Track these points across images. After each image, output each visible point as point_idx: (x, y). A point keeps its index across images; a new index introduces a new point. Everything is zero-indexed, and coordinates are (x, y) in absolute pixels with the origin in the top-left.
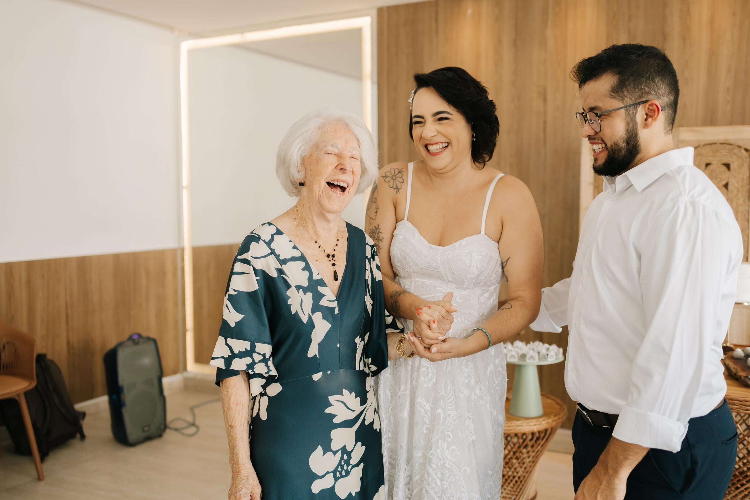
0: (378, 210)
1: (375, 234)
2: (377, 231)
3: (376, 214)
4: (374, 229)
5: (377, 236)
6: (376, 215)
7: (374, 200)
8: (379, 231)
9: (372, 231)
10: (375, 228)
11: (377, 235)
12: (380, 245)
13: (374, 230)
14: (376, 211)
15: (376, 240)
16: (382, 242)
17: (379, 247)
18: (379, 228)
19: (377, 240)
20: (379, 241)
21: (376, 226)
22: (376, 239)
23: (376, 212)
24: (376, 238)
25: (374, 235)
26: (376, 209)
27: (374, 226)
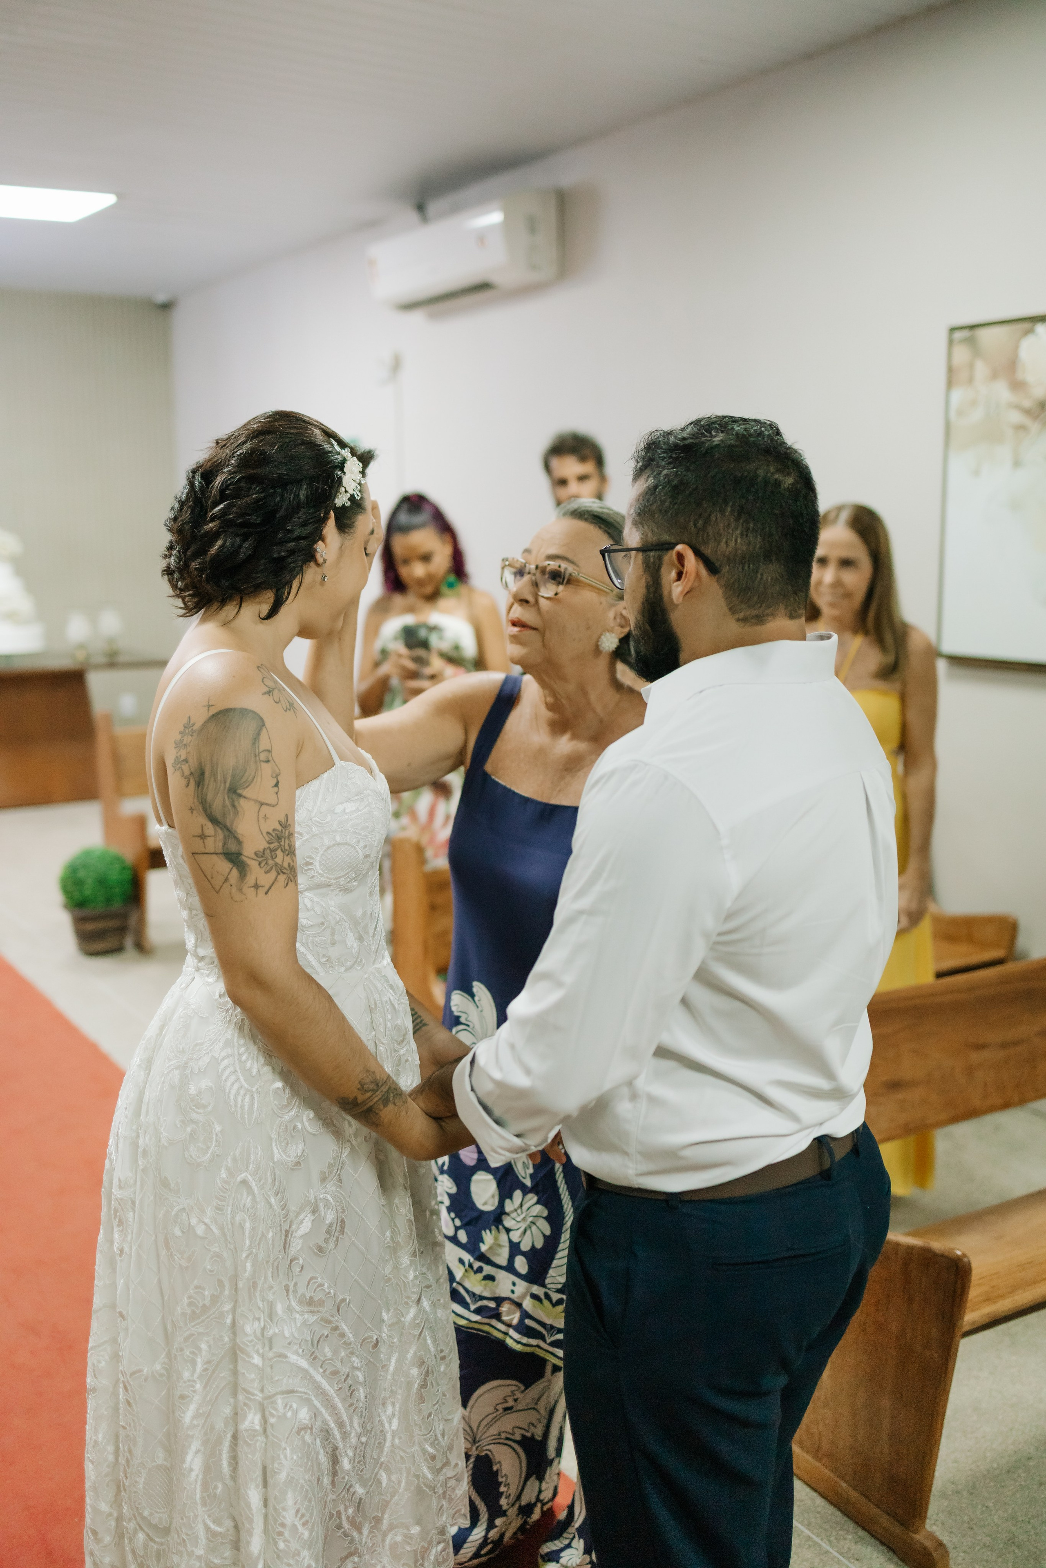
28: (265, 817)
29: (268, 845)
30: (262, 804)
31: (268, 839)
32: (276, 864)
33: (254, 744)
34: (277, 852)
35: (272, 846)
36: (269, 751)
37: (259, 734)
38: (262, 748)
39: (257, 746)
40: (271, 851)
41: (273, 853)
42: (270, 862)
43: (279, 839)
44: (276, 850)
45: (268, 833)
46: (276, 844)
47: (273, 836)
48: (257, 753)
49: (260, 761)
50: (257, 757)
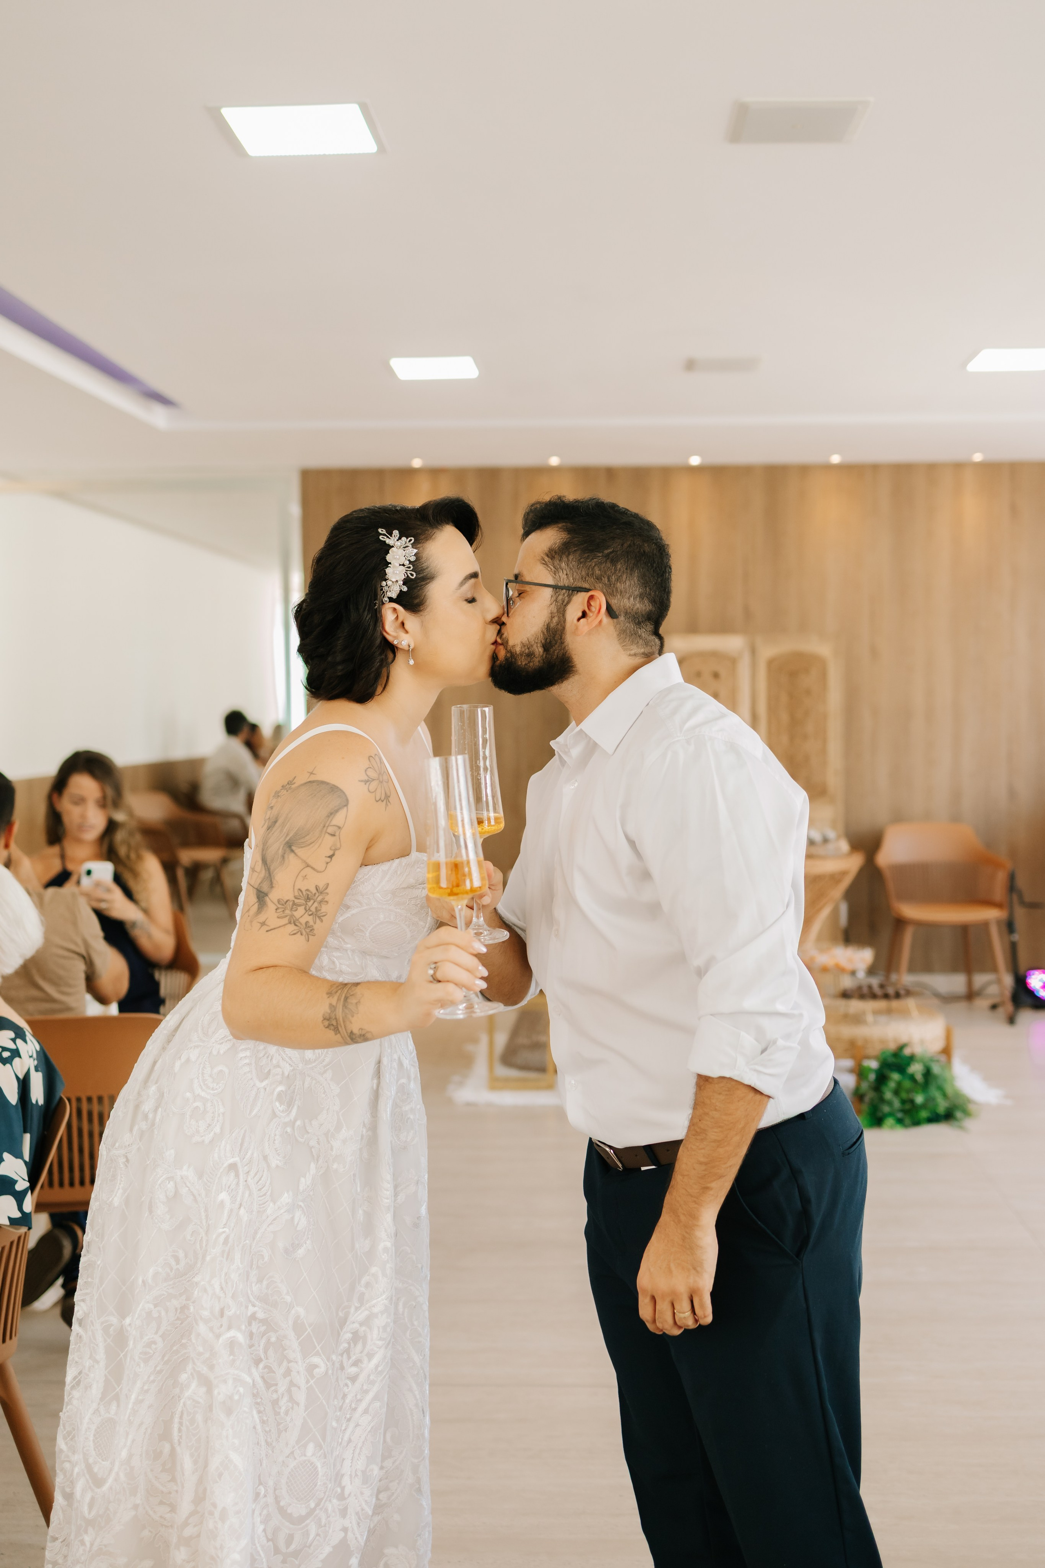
0: (337, 853)
1: (312, 901)
2: (319, 899)
3: (329, 859)
4: (314, 891)
5: (316, 908)
6: (327, 863)
7: (330, 830)
8: (325, 898)
9: (304, 893)
10: (317, 890)
11: (316, 904)
12: (315, 927)
13: (311, 893)
14: (331, 853)
15: (310, 915)
16: (322, 921)
17: (311, 930)
18: (326, 891)
19: (312, 916)
20: (317, 919)
21: (321, 886)
22: (310, 913)
23: (331, 857)
24: (311, 911)
25: (310, 904)
26: (331, 849)
27: (314, 886)
28: (305, 877)
29: (293, 899)
30: (308, 866)
31: (296, 894)
32: (292, 916)
33: (328, 816)
34: (299, 908)
35: (297, 901)
36: (339, 828)
37: (337, 811)
38: (334, 822)
39: (329, 820)
40: (294, 904)
41: (295, 906)
42: (288, 912)
43: (308, 899)
44: (300, 906)
45: (300, 889)
46: (304, 902)
48: (327, 825)
49: (326, 832)
50: (325, 828)
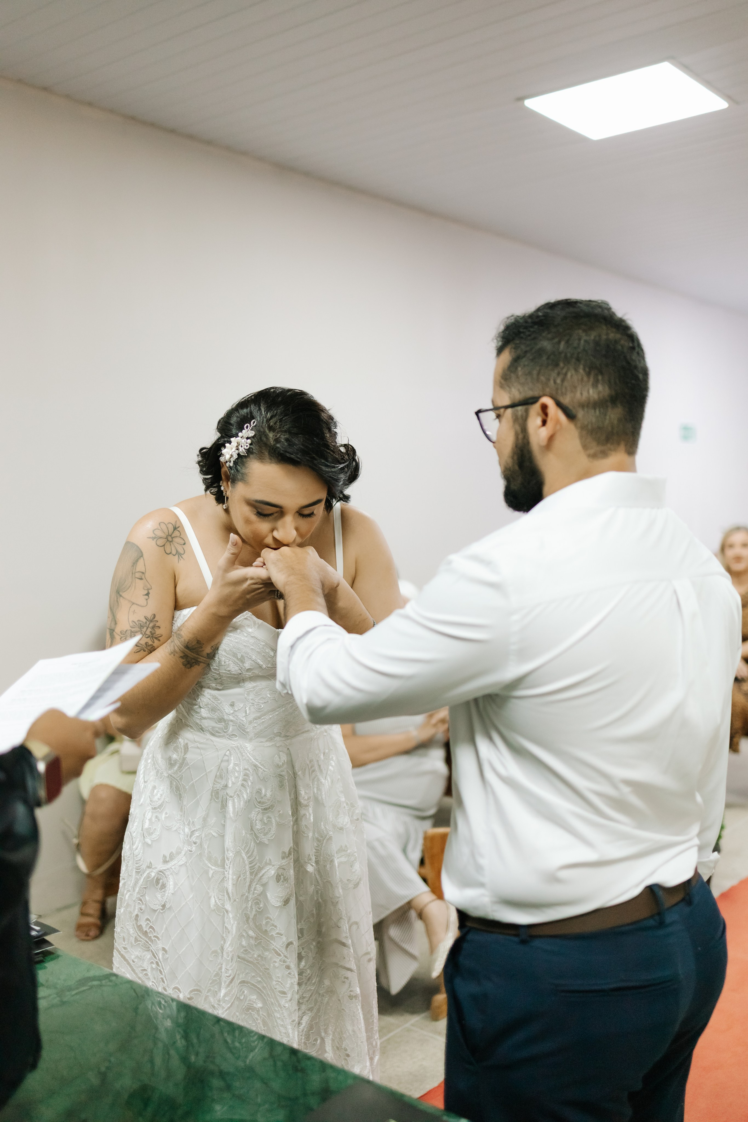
28: (134, 613)
29: (130, 628)
30: (133, 604)
31: (133, 626)
33: (133, 566)
35: (133, 629)
36: (143, 573)
37: (137, 561)
38: (137, 570)
39: (134, 569)
41: (133, 634)
43: (140, 626)
44: (136, 632)
45: (133, 621)
46: (139, 629)
47: (136, 624)
48: (134, 572)
49: (135, 578)
50: (134, 574)
